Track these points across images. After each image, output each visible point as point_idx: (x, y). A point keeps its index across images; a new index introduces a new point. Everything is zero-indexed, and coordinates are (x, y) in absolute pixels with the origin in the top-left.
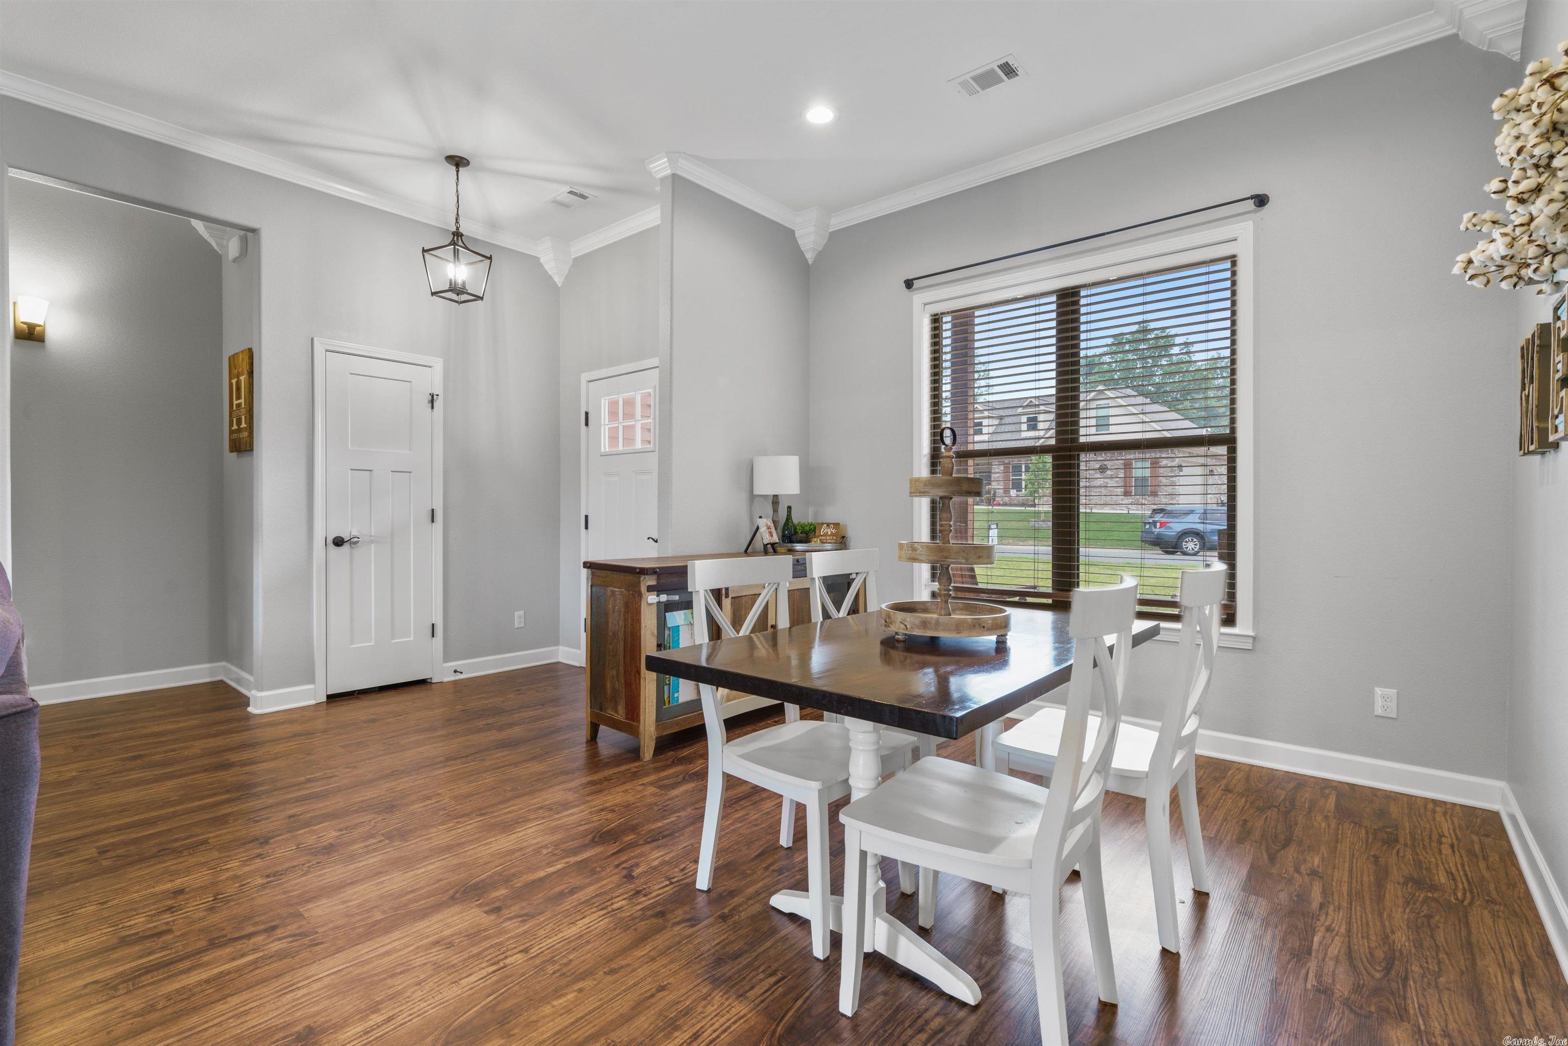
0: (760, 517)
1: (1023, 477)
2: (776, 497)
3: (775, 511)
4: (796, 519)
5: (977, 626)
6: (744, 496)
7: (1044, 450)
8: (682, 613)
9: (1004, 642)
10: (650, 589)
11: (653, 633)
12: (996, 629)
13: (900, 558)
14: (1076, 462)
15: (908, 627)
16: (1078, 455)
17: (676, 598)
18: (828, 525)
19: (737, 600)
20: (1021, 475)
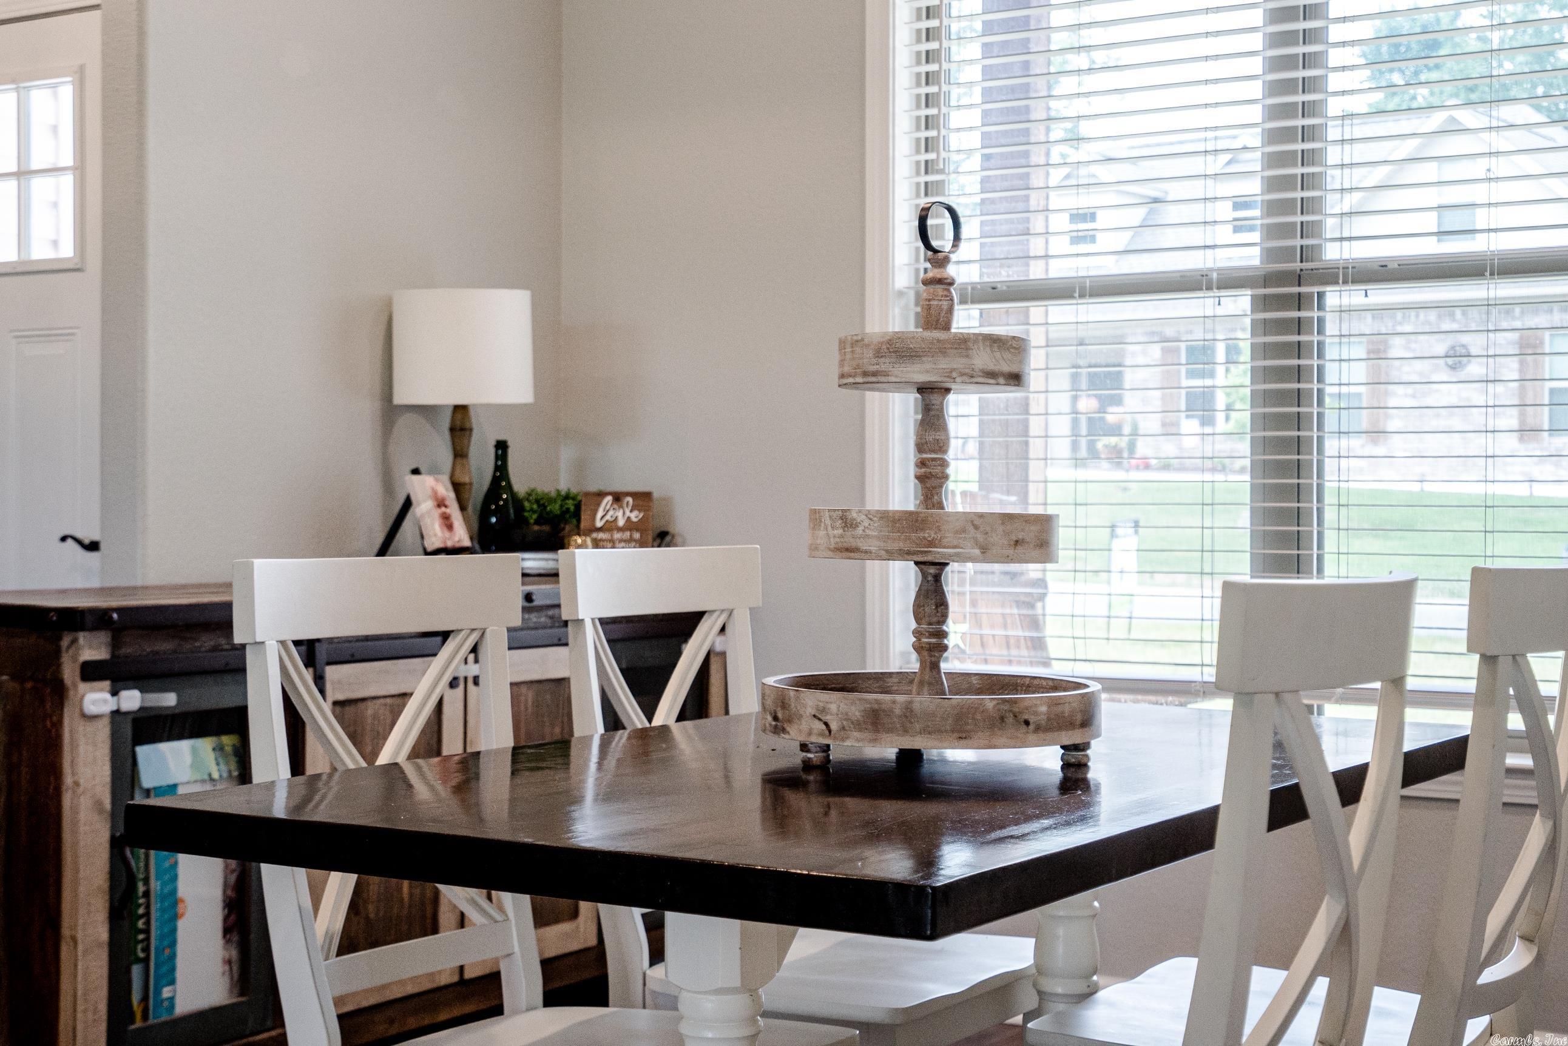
0: (416, 472)
1: (1220, 379)
2: (460, 410)
3: (460, 454)
4: (521, 482)
5: (1010, 719)
6: (367, 408)
7: (1230, 281)
8: (184, 746)
9: (1082, 766)
10: (91, 672)
11: (98, 804)
12: (1060, 728)
13: (814, 548)
14: (1315, 314)
15: (834, 726)
16: (1321, 295)
17: (169, 699)
18: (618, 498)
19: (349, 710)
20: (1212, 375)
